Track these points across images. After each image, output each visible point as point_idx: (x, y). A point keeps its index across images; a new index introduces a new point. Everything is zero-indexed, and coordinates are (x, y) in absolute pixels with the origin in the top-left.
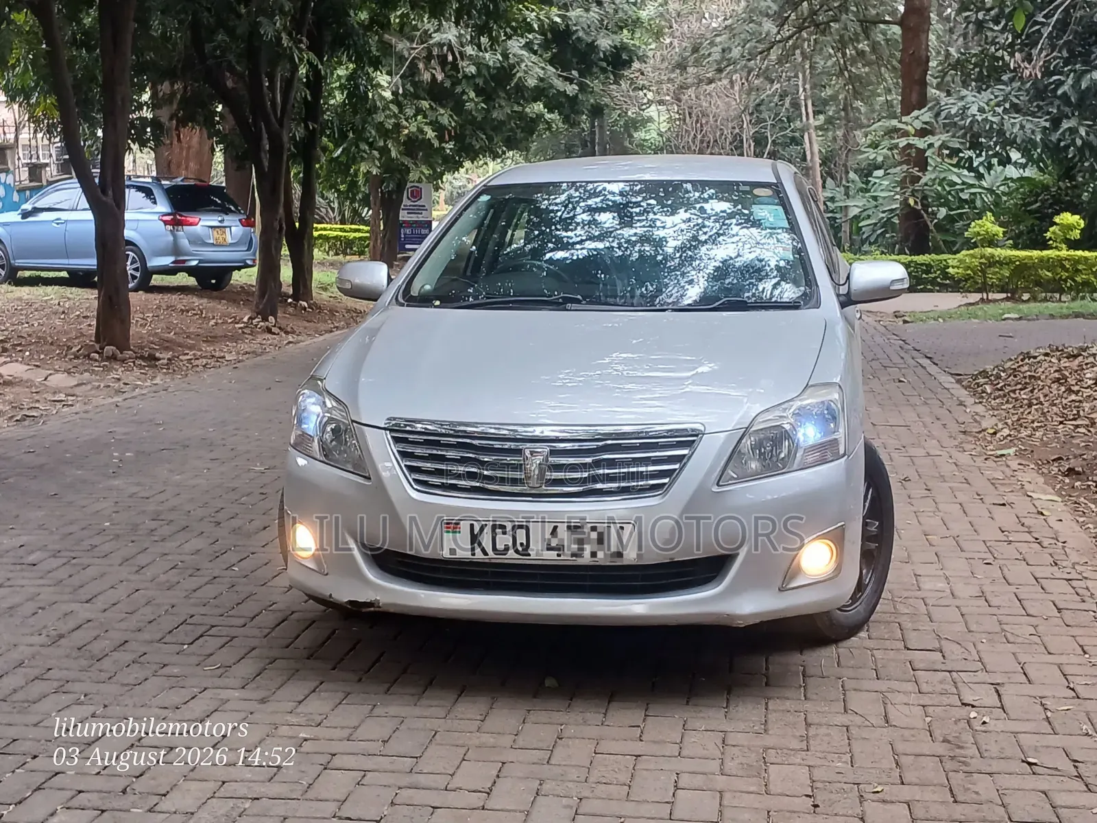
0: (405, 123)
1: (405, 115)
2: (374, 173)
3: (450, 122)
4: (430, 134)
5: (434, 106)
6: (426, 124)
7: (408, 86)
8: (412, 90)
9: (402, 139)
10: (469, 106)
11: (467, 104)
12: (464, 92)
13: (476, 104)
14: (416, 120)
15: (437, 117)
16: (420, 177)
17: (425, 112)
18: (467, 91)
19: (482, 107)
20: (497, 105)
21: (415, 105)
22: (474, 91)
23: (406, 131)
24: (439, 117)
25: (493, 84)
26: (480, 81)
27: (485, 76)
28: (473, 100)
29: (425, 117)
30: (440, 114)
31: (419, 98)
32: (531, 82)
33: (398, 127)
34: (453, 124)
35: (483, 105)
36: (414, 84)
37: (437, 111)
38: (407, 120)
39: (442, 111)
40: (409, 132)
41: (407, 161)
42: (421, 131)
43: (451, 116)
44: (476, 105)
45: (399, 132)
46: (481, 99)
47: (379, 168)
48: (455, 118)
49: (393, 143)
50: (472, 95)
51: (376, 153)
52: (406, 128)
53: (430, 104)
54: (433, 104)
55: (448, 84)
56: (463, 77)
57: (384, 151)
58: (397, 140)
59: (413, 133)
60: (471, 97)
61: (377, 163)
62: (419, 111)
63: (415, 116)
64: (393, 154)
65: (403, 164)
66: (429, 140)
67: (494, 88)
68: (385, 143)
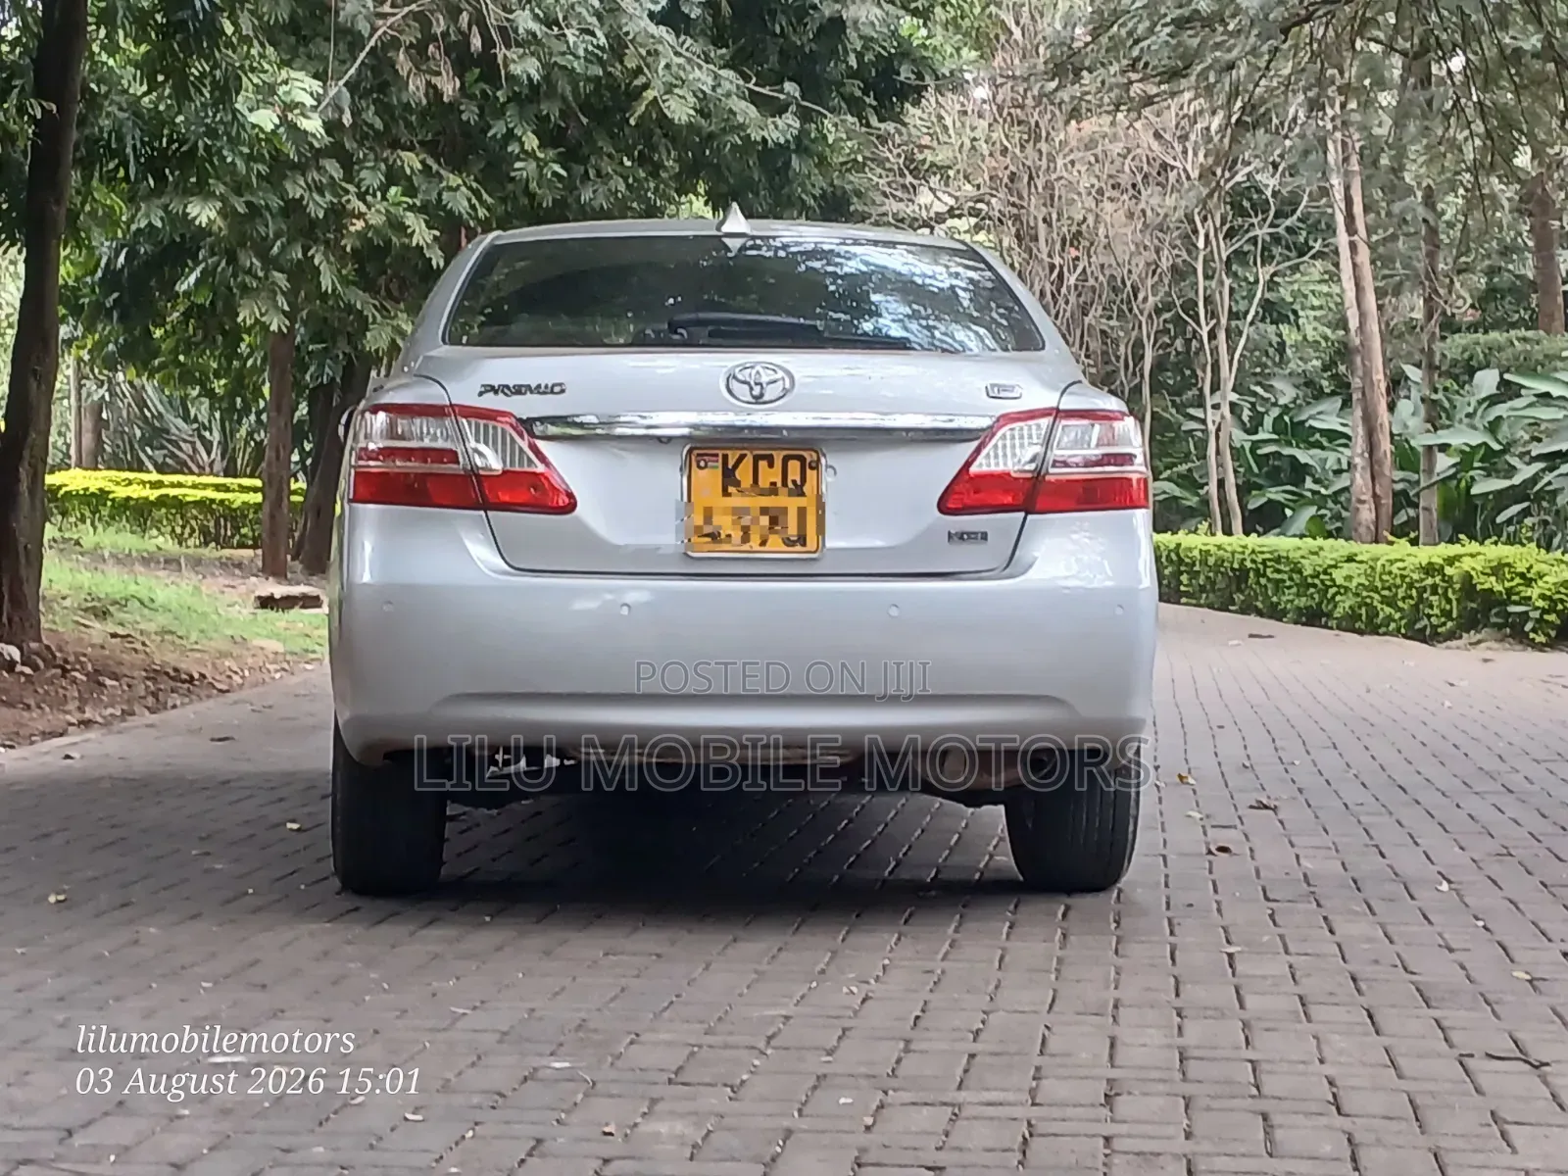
0: (357, 205)
1: (358, 186)
2: (274, 327)
3: (473, 207)
4: (421, 233)
5: (435, 167)
6: (411, 208)
7: (370, 115)
8: (379, 124)
9: (348, 244)
10: (524, 169)
11: (518, 165)
12: (510, 135)
13: (541, 165)
14: (384, 198)
15: (440, 195)
16: (393, 341)
17: (409, 179)
18: (518, 132)
19: (555, 174)
20: (592, 173)
21: (385, 161)
22: (534, 132)
23: (359, 225)
24: (445, 196)
25: (585, 121)
26: (551, 109)
27: (564, 99)
28: (531, 155)
29: (411, 191)
30: (450, 189)
31: (396, 145)
32: (680, 110)
33: (338, 214)
34: (482, 213)
35: (557, 168)
36: (384, 109)
37: (441, 178)
38: (361, 197)
39: (454, 180)
40: (368, 227)
41: (359, 299)
42: (401, 228)
43: (477, 193)
44: (540, 168)
45: (341, 229)
46: (551, 153)
47: (284, 312)
48: (485, 196)
49: (325, 254)
50: (531, 142)
51: (280, 278)
52: (360, 216)
53: (423, 162)
54: (430, 161)
55: (470, 114)
56: (509, 100)
57: (303, 274)
58: (333, 248)
59: (376, 230)
60: (527, 147)
61: (281, 300)
62: (393, 176)
63: (384, 190)
64: (327, 282)
65: (350, 308)
66: (419, 248)
67: (587, 132)
68: (305, 254)
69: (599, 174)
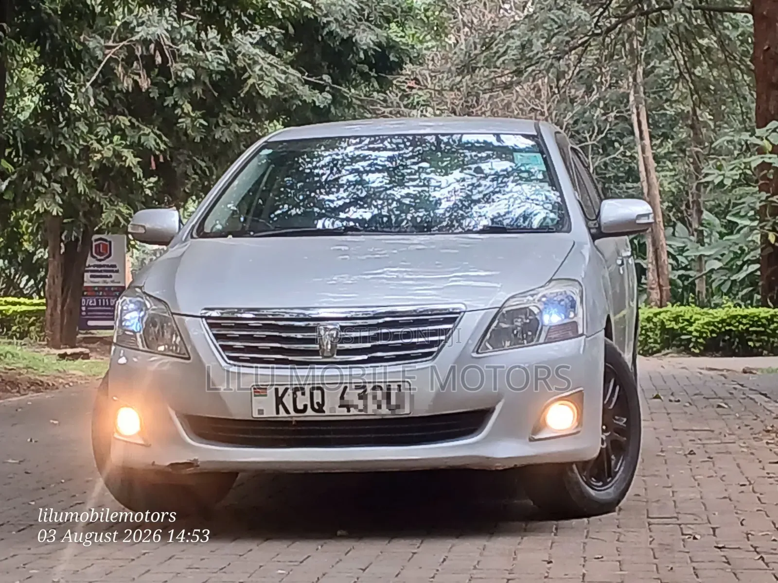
0: (96, 145)
1: (96, 135)
2: (54, 213)
3: (158, 144)
4: (131, 160)
5: (137, 123)
6: (126, 147)
7: (101, 98)
8: (107, 102)
9: (93, 167)
10: (184, 122)
11: (180, 120)
12: (176, 105)
13: (193, 120)
14: (111, 142)
15: (140, 138)
16: (117, 218)
17: (123, 130)
18: (180, 103)
19: (201, 124)
20: (220, 122)
21: (110, 121)
22: (189, 102)
23: (99, 156)
24: (143, 139)
25: (216, 94)
26: (198, 90)
27: (205, 83)
28: (188, 115)
29: (124, 137)
30: (144, 134)
31: (115, 113)
32: (268, 91)
33: (87, 150)
34: (162, 146)
35: (202, 121)
36: (110, 95)
37: (140, 129)
38: (99, 141)
39: (147, 130)
40: (103, 158)
41: (98, 196)
42: (118, 156)
43: (159, 137)
44: (193, 121)
45: (88, 159)
46: (199, 113)
47: (60, 205)
48: (164, 138)
49: (79, 173)
50: (188, 108)
51: (57, 187)
52: (99, 152)
53: (130, 121)
54: (134, 120)
55: (154, 94)
56: (175, 86)
57: (68, 183)
58: (83, 169)
59: (108, 159)
60: (186, 111)
61: (58, 198)
62: (116, 129)
63: (111, 136)
64: (81, 188)
65: (93, 201)
66: (129, 168)
67: (217, 100)
68: (69, 173)
69: (224, 123)
